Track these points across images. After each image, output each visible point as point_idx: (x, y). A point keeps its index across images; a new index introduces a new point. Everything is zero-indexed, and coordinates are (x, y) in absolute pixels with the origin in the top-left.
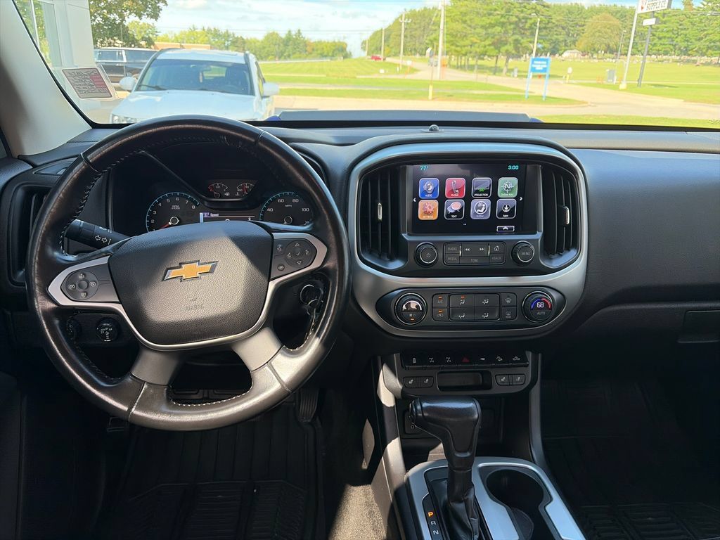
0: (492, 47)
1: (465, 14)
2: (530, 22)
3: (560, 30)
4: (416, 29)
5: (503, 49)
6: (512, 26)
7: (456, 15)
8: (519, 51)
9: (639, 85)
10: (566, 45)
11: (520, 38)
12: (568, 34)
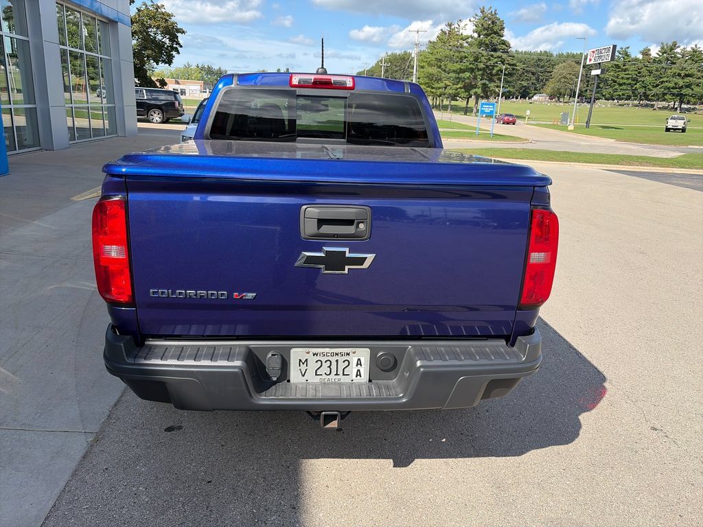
0: (463, 90)
1: (440, 60)
2: (496, 69)
3: (530, 75)
4: (397, 71)
5: (472, 92)
6: (480, 72)
7: (432, 60)
8: (486, 94)
9: (588, 126)
10: (535, 89)
11: (487, 83)
12: (537, 79)
